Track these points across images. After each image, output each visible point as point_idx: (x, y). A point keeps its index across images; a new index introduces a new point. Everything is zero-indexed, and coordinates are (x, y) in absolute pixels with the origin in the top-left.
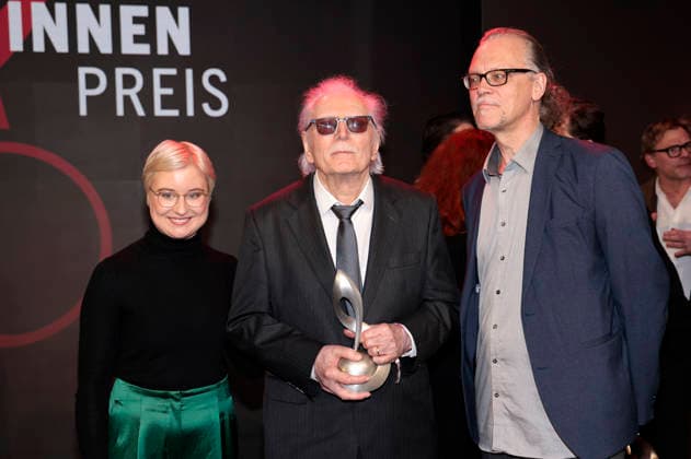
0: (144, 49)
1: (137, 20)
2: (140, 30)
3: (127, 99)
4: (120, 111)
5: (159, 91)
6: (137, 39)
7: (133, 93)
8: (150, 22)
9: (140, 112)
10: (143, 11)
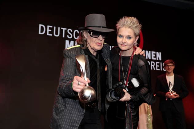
0: (155, 59)
3: (153, 67)
4: (152, 69)
5: (157, 66)
6: (154, 57)
7: (153, 66)
9: (154, 69)
10: (155, 52)
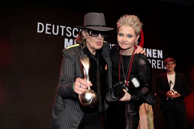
0: (156, 57)
1: (155, 52)
2: (155, 53)
5: (158, 64)
6: (155, 55)
7: (154, 64)
8: (157, 52)
9: (156, 67)
10: (156, 50)
